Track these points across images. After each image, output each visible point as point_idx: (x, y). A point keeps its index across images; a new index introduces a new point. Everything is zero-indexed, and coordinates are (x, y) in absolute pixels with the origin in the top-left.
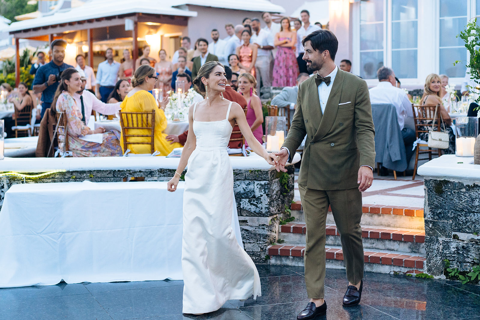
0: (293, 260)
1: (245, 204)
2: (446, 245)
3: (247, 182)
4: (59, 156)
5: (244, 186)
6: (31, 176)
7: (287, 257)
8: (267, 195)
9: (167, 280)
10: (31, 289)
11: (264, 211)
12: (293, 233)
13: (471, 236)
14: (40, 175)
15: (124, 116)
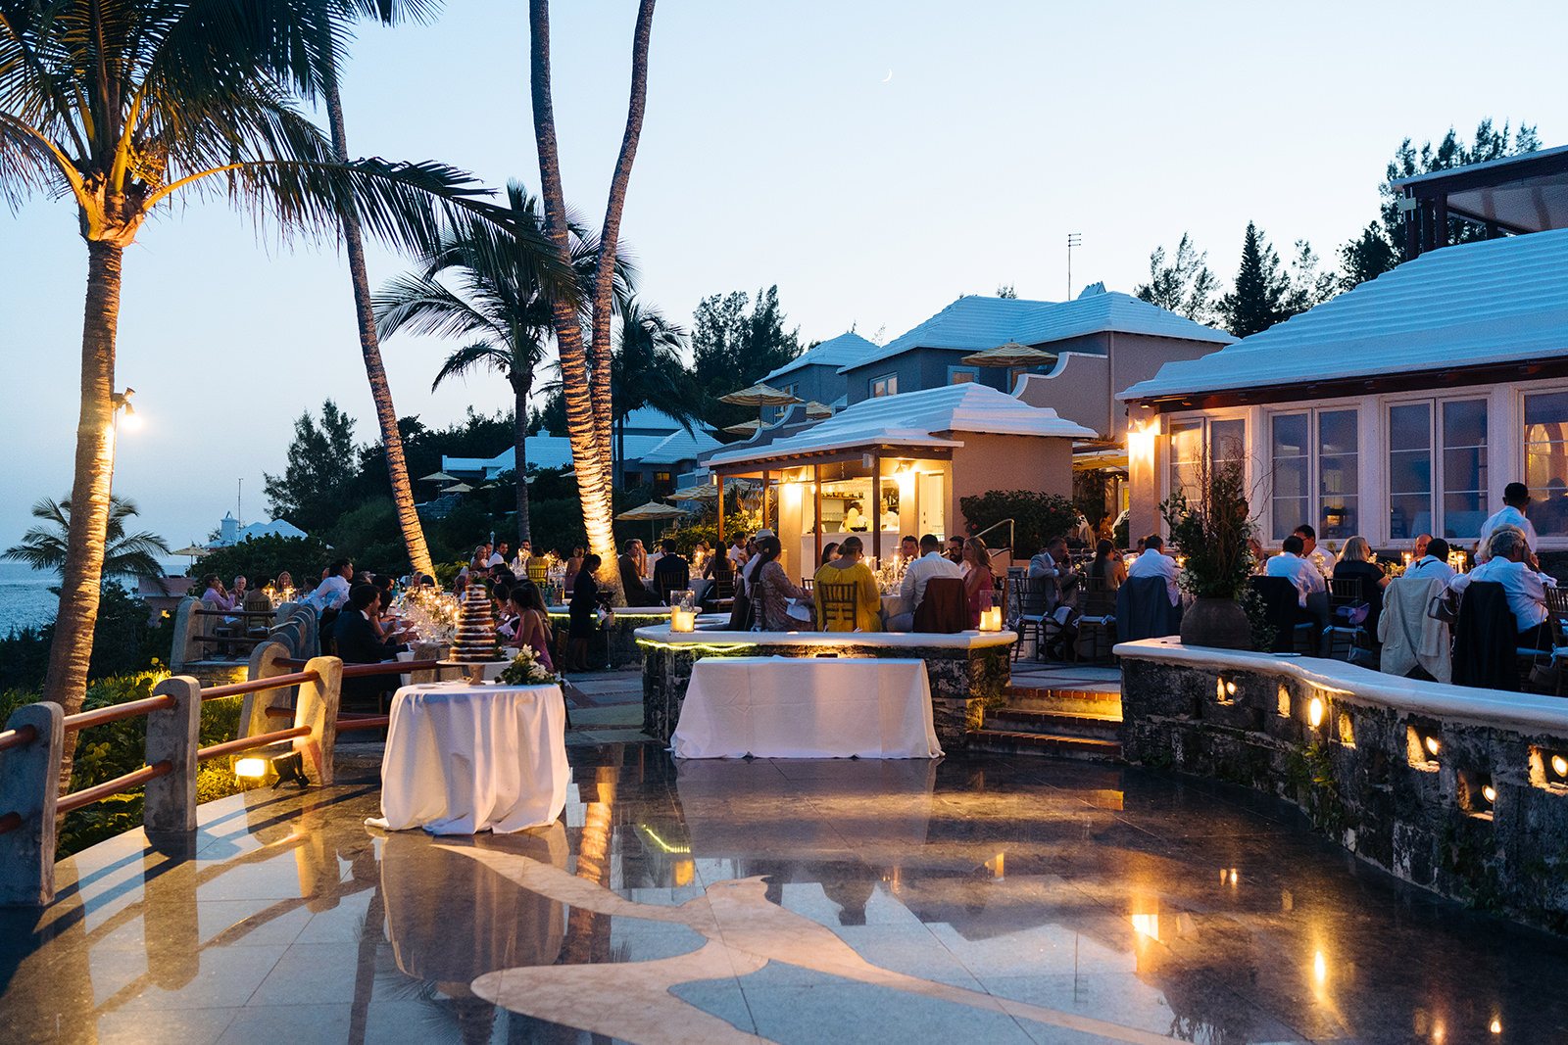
0: (992, 746)
1: (943, 684)
2: (1141, 728)
3: (945, 661)
4: (755, 630)
5: (942, 665)
6: (720, 650)
7: (987, 743)
8: (967, 675)
9: (854, 758)
10: (719, 762)
11: (962, 692)
12: (998, 718)
13: (1163, 718)
14: (729, 649)
15: (824, 588)
